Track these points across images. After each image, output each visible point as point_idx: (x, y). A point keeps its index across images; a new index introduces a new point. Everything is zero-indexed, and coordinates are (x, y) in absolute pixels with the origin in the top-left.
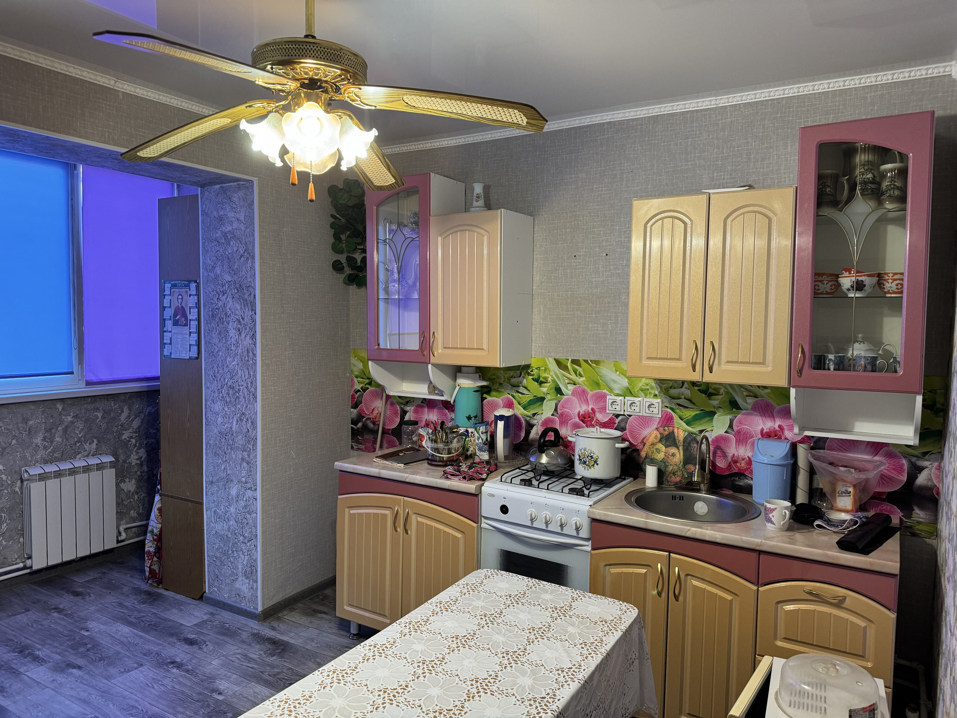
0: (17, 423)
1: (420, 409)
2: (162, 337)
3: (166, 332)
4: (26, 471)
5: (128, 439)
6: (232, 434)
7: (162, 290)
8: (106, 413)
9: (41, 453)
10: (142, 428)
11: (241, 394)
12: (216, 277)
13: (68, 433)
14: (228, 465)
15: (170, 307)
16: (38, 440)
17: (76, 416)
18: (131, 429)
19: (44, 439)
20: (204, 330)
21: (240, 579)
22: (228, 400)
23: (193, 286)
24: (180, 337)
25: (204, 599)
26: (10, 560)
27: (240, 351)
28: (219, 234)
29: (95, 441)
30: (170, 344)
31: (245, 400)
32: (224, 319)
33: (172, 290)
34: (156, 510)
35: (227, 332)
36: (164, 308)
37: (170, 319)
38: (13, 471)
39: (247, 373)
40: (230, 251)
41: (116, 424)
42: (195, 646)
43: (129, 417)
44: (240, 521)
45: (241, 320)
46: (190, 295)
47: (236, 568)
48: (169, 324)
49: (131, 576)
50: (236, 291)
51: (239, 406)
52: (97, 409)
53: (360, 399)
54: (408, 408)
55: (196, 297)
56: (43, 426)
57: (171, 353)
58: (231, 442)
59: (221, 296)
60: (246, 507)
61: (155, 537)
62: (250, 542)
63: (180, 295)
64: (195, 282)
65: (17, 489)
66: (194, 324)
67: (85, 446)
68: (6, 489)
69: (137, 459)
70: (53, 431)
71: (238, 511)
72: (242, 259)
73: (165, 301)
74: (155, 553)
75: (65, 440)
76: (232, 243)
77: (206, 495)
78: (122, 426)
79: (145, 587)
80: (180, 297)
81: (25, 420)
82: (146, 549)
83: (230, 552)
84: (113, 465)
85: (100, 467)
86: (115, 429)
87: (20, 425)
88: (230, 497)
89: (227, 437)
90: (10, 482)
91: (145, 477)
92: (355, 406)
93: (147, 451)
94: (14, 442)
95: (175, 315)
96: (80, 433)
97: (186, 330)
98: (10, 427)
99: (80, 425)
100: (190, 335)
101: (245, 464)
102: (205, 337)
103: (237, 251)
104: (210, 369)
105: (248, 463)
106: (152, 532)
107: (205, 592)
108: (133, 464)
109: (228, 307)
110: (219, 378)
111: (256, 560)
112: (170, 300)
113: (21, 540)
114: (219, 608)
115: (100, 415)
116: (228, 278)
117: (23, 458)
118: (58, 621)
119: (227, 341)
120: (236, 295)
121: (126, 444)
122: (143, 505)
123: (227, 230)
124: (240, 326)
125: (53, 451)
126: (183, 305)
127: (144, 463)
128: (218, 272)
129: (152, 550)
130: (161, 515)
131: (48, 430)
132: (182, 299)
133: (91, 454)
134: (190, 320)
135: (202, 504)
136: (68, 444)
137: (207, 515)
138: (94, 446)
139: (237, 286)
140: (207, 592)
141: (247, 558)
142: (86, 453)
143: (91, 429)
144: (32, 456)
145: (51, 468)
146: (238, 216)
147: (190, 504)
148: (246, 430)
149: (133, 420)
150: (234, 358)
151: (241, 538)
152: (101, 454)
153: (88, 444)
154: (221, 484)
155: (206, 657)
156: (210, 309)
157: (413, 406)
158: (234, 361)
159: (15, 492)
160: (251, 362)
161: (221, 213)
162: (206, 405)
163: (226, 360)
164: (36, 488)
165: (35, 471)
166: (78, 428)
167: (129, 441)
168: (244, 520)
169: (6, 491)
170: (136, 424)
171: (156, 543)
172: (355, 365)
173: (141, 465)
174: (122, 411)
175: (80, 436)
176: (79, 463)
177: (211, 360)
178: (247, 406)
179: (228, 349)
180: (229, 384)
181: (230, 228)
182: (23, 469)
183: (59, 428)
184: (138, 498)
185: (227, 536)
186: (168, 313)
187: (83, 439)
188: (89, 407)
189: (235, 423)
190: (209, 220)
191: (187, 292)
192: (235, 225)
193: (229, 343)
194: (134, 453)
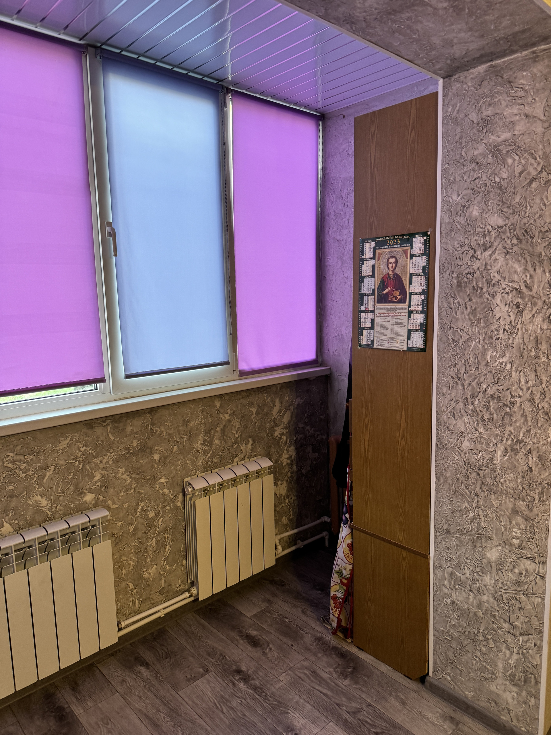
2: (357, 319)
3: (364, 311)
4: (190, 484)
5: (279, 436)
6: (494, 470)
7: (359, 251)
8: (260, 407)
9: (202, 460)
10: (292, 423)
11: (515, 409)
12: (471, 223)
13: (226, 434)
14: (481, 513)
15: (373, 276)
16: (198, 445)
17: (233, 414)
18: (282, 425)
20: (439, 307)
21: (500, 681)
22: (486, 417)
23: (419, 242)
24: (389, 318)
25: (426, 683)
26: (174, 587)
27: (518, 340)
28: (481, 148)
29: (251, 442)
30: (372, 328)
31: (526, 420)
32: (485, 290)
33: (377, 251)
34: (345, 546)
35: (491, 310)
36: (362, 278)
37: (373, 294)
38: (175, 483)
39: (533, 376)
40: (505, 175)
41: (269, 420)
43: (280, 411)
44: (505, 601)
45: (525, 290)
46: (412, 256)
47: (494, 663)
48: (369, 302)
50: (515, 241)
51: (511, 429)
52: (251, 404)
55: (424, 259)
56: (203, 427)
57: (372, 342)
58: (490, 481)
59: (479, 253)
60: (518, 583)
61: (345, 581)
62: (526, 638)
63: (393, 257)
64: (425, 234)
65: (179, 504)
66: (417, 302)
67: (242, 448)
68: (169, 505)
69: (288, 459)
70: (212, 432)
71: (501, 585)
72: (534, 185)
73: (364, 268)
74: (345, 600)
75: (223, 442)
76: (510, 161)
77: (435, 547)
78: (274, 421)
80: (392, 260)
82: (332, 593)
83: (481, 638)
85: (259, 474)
86: (268, 426)
87: (181, 428)
88: (484, 561)
89: (481, 472)
90: (172, 497)
91: (295, 478)
93: (296, 449)
94: (175, 448)
95: (383, 285)
96: (237, 433)
97: (402, 308)
98: (171, 431)
99: (236, 423)
100: (410, 316)
101: (520, 519)
102: (440, 318)
103: (521, 173)
104: (450, 368)
105: (527, 519)
106: (340, 573)
107: (428, 674)
108: (285, 464)
109: (495, 269)
110: (467, 382)
111: (538, 667)
113: (184, 562)
114: (459, 708)
115: (254, 410)
116: (496, 220)
117: (185, 466)
119: (488, 324)
120: (515, 249)
121: (277, 442)
122: (293, 510)
123: (500, 140)
124: (519, 300)
125: (213, 456)
126: (398, 271)
127: (294, 462)
128: (475, 213)
129: (340, 595)
130: (352, 554)
131: (208, 432)
132: (396, 262)
133: (247, 456)
134: (411, 294)
135: (427, 557)
136: (226, 446)
137: (435, 574)
138: (249, 446)
139: (519, 232)
140: (431, 674)
141: (515, 657)
142: (242, 456)
143: (246, 427)
144: (193, 463)
145: (214, 480)
146: (527, 109)
147: (404, 553)
148: (526, 468)
149: (284, 415)
150: (503, 352)
151: (506, 626)
152: (255, 456)
153: (244, 445)
154: (466, 538)
156: (455, 275)
158: (502, 355)
159: (178, 508)
160: (544, 359)
161: (489, 112)
162: (438, 419)
163: (484, 354)
164: (201, 504)
165: (199, 484)
166: (235, 427)
167: (281, 438)
168: (513, 602)
169: (168, 508)
170: (286, 419)
171: (345, 588)
173: (292, 465)
174: (274, 405)
175: (237, 436)
177: (451, 353)
178: (529, 431)
179: (491, 338)
180: (490, 392)
181: (506, 135)
182: (185, 480)
183: (218, 429)
184: (289, 502)
185: (475, 614)
186: (368, 285)
187: (239, 439)
188: (245, 401)
189: (499, 453)
190: (459, 129)
191: (405, 252)
192: (519, 128)
193: (493, 327)
194: (285, 452)
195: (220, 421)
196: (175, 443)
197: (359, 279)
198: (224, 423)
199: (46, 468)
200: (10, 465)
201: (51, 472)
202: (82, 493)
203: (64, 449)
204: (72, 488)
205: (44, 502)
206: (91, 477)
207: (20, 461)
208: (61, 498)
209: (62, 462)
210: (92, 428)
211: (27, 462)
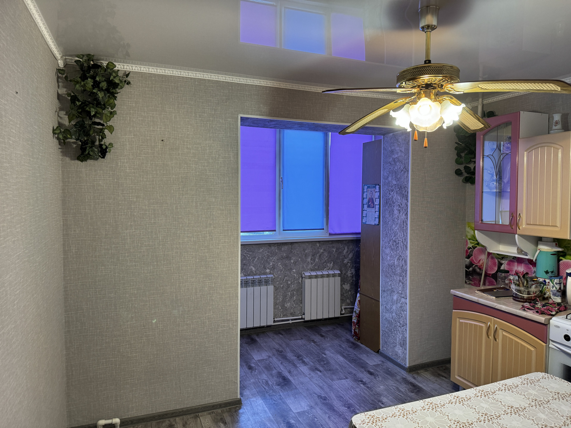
0: (301, 251)
1: (512, 263)
2: (362, 213)
3: (364, 210)
4: (304, 274)
5: (346, 263)
6: (395, 267)
7: (363, 189)
8: (337, 249)
9: (310, 266)
10: (353, 258)
11: (399, 245)
12: (389, 182)
13: (321, 257)
14: (392, 283)
15: (366, 198)
16: (309, 260)
17: (324, 250)
18: (348, 258)
19: (311, 260)
20: (382, 210)
21: (398, 346)
22: (393, 248)
23: (377, 187)
24: (370, 213)
25: (379, 353)
26: (296, 314)
27: (399, 222)
28: (391, 159)
29: (332, 263)
30: (366, 217)
31: (402, 249)
32: (392, 205)
33: (368, 189)
34: (357, 301)
35: (393, 211)
36: (364, 198)
37: (366, 204)
38: (299, 273)
39: (403, 234)
40: (396, 168)
41: (341, 255)
42: (372, 376)
43: (347, 252)
44: (398, 315)
45: (401, 205)
46: (376, 192)
47: (396, 340)
48: (366, 206)
49: (346, 333)
50: (398, 190)
51: (398, 252)
52: (333, 247)
53: (471, 253)
54: (503, 262)
55: (379, 193)
56: (311, 253)
57: (366, 221)
58: (394, 271)
59: (391, 192)
60: (401, 307)
61: (357, 315)
62: (403, 327)
63: (371, 192)
64: (379, 185)
65: (300, 281)
66: (377, 207)
67: (328, 265)
68: (296, 281)
69: (351, 274)
70: (315, 256)
71: (397, 309)
72: (402, 172)
73: (364, 195)
74: (357, 323)
75: (319, 261)
76: (397, 164)
77: (381, 297)
78: (344, 256)
79: (352, 340)
80: (371, 193)
81: (304, 250)
82: (353, 320)
83: (393, 330)
84: (340, 275)
85: (334, 275)
86: (341, 258)
87: (302, 252)
88: (393, 300)
89: (392, 268)
90: (297, 278)
91: (354, 283)
92: (468, 257)
93: (355, 270)
94: (300, 259)
95: (369, 202)
96: (326, 258)
97: (373, 210)
98: (298, 253)
99: (326, 254)
100: (375, 213)
101: (401, 284)
102: (382, 214)
103: (399, 168)
104: (384, 231)
105: (403, 283)
106: (356, 312)
107: (380, 349)
108: (349, 276)
109: (394, 198)
110: (389, 236)
111: (406, 338)
112: (367, 194)
113: (301, 305)
114: (387, 359)
115: (334, 250)
116: (394, 182)
117: (303, 267)
118: (313, 347)
119: (393, 216)
120: (399, 192)
121: (346, 265)
122: (353, 298)
123: (395, 157)
124: (399, 208)
125: (315, 266)
126: (373, 197)
127: (354, 276)
128: (390, 179)
129: (355, 321)
130: (360, 304)
131: (313, 255)
132: (372, 194)
133: (330, 269)
134: (376, 205)
135: (379, 301)
136: (321, 263)
137: (381, 308)
138: (332, 265)
139: (399, 186)
140: (381, 349)
141: (401, 335)
142: (328, 268)
143: (331, 256)
144: (306, 267)
145: (314, 273)
146: (401, 149)
147: (373, 301)
148: (402, 265)
149: (349, 254)
150: (396, 225)
151: (399, 324)
152: (334, 269)
153: (329, 264)
154: (389, 292)
155: (377, 383)
156: (385, 199)
157: (506, 260)
158: (396, 227)
159: (299, 283)
160: (405, 228)
161: (393, 148)
162: (382, 249)
163: (392, 226)
164: (307, 282)
165: (307, 274)
166: (325, 256)
167: (347, 264)
168: (400, 314)
169: (296, 282)
170: (350, 256)
171: (357, 318)
172: (468, 232)
173: (353, 277)
174: (344, 249)
175: (326, 259)
176: (325, 273)
177: (385, 226)
178: (402, 252)
179: (394, 221)
180: (394, 239)
181: (396, 156)
182: (303, 272)
183: (318, 255)
184: (351, 294)
185: (391, 321)
186: (366, 201)
187: (327, 261)
188: (331, 246)
189: (396, 260)
190: (386, 153)
191: (374, 190)
192: (399, 154)
193: (394, 217)
194: (349, 270)
195: (319, 252)
196: (300, 257)
197: (363, 199)
198: (320, 253)
199: (255, 257)
200: (245, 254)
201: (257, 259)
202: (266, 268)
203: (261, 252)
204: (263, 266)
205: (254, 269)
206: (269, 264)
207: (248, 254)
208: (259, 269)
209: (260, 257)
210: (270, 246)
211: (250, 254)
